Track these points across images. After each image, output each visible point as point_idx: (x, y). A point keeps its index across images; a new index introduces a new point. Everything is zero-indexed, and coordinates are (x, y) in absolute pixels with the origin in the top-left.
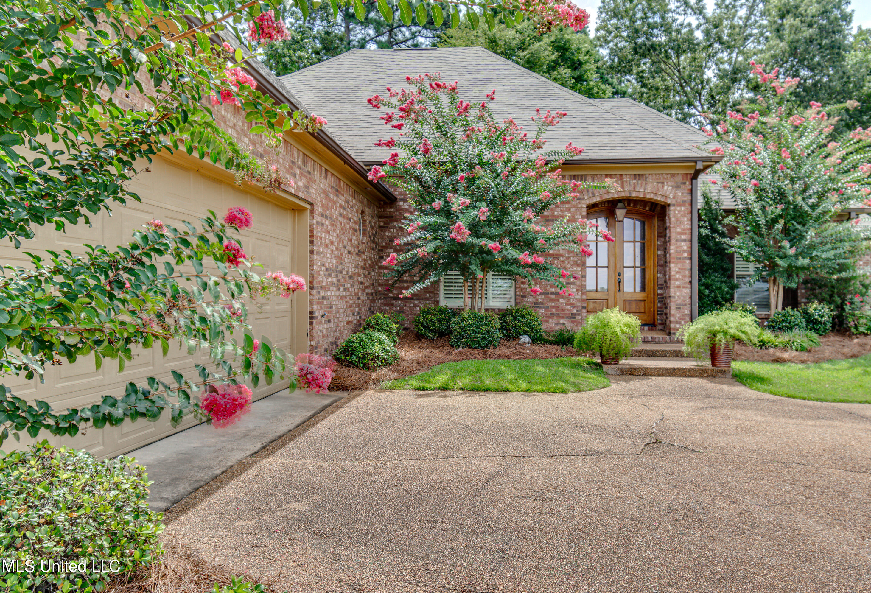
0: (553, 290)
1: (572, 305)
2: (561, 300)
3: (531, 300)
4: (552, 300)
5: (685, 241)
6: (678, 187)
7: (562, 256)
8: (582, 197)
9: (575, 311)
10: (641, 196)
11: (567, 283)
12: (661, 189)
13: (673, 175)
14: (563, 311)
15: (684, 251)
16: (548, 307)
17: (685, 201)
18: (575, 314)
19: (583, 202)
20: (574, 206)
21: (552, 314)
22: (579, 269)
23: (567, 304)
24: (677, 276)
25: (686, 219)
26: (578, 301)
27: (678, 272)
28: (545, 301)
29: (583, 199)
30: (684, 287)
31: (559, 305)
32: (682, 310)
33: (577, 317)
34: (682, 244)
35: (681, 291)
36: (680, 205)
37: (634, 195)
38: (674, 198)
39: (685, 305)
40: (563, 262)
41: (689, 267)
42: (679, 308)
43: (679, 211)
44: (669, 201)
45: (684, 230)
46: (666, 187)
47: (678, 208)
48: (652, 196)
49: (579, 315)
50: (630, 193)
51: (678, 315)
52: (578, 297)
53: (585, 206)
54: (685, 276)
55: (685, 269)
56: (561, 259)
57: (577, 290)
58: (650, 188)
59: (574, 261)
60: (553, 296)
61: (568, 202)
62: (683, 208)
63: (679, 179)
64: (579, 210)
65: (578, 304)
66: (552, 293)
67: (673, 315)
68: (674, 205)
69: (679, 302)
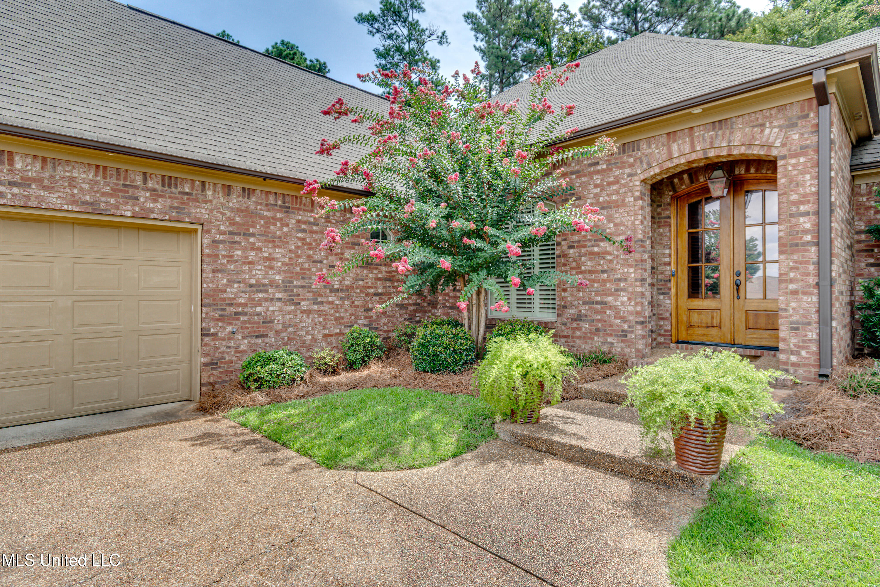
0: (599, 299)
1: (622, 318)
2: (608, 312)
3: (572, 311)
4: (597, 312)
5: (807, 214)
6: (793, 125)
7: (609, 253)
8: (633, 172)
9: (626, 327)
10: (725, 153)
11: (616, 290)
12: (758, 136)
13: (781, 108)
14: (611, 326)
15: (806, 232)
16: (592, 321)
17: (807, 147)
18: (626, 331)
19: (636, 178)
20: (624, 186)
21: (598, 330)
22: (631, 270)
23: (616, 318)
24: (792, 275)
25: (808, 177)
26: (630, 313)
27: (792, 269)
28: (589, 313)
29: (635, 174)
30: (804, 293)
31: (606, 318)
32: (801, 332)
33: (629, 335)
34: (802, 220)
35: (799, 300)
36: (796, 155)
37: (712, 154)
38: (784, 145)
39: (809, 323)
40: (611, 261)
41: (816, 259)
42: (797, 329)
43: (794, 166)
44: (775, 153)
45: (805, 195)
46: (767, 131)
47: (793, 161)
48: (743, 150)
49: (632, 332)
50: (705, 153)
51: (794, 340)
52: (630, 308)
53: (638, 183)
54: (808, 275)
55: (807, 263)
56: (609, 257)
57: (629, 299)
58: (737, 138)
59: (624, 260)
60: (599, 307)
61: (616, 182)
62: (802, 160)
63: (796, 111)
64: (631, 191)
65: (631, 318)
66: (597, 303)
67: (784, 340)
68: (784, 157)
69: (795, 318)
